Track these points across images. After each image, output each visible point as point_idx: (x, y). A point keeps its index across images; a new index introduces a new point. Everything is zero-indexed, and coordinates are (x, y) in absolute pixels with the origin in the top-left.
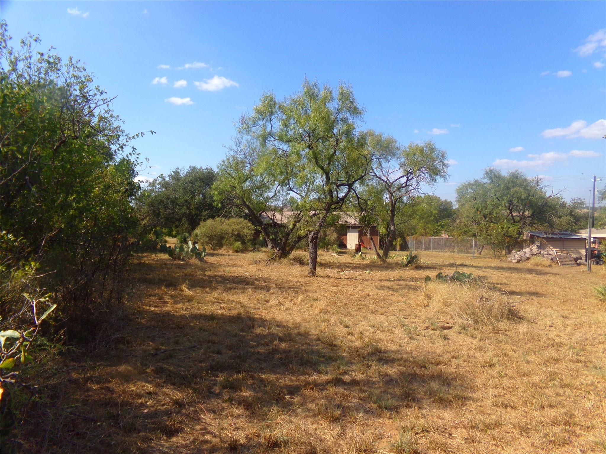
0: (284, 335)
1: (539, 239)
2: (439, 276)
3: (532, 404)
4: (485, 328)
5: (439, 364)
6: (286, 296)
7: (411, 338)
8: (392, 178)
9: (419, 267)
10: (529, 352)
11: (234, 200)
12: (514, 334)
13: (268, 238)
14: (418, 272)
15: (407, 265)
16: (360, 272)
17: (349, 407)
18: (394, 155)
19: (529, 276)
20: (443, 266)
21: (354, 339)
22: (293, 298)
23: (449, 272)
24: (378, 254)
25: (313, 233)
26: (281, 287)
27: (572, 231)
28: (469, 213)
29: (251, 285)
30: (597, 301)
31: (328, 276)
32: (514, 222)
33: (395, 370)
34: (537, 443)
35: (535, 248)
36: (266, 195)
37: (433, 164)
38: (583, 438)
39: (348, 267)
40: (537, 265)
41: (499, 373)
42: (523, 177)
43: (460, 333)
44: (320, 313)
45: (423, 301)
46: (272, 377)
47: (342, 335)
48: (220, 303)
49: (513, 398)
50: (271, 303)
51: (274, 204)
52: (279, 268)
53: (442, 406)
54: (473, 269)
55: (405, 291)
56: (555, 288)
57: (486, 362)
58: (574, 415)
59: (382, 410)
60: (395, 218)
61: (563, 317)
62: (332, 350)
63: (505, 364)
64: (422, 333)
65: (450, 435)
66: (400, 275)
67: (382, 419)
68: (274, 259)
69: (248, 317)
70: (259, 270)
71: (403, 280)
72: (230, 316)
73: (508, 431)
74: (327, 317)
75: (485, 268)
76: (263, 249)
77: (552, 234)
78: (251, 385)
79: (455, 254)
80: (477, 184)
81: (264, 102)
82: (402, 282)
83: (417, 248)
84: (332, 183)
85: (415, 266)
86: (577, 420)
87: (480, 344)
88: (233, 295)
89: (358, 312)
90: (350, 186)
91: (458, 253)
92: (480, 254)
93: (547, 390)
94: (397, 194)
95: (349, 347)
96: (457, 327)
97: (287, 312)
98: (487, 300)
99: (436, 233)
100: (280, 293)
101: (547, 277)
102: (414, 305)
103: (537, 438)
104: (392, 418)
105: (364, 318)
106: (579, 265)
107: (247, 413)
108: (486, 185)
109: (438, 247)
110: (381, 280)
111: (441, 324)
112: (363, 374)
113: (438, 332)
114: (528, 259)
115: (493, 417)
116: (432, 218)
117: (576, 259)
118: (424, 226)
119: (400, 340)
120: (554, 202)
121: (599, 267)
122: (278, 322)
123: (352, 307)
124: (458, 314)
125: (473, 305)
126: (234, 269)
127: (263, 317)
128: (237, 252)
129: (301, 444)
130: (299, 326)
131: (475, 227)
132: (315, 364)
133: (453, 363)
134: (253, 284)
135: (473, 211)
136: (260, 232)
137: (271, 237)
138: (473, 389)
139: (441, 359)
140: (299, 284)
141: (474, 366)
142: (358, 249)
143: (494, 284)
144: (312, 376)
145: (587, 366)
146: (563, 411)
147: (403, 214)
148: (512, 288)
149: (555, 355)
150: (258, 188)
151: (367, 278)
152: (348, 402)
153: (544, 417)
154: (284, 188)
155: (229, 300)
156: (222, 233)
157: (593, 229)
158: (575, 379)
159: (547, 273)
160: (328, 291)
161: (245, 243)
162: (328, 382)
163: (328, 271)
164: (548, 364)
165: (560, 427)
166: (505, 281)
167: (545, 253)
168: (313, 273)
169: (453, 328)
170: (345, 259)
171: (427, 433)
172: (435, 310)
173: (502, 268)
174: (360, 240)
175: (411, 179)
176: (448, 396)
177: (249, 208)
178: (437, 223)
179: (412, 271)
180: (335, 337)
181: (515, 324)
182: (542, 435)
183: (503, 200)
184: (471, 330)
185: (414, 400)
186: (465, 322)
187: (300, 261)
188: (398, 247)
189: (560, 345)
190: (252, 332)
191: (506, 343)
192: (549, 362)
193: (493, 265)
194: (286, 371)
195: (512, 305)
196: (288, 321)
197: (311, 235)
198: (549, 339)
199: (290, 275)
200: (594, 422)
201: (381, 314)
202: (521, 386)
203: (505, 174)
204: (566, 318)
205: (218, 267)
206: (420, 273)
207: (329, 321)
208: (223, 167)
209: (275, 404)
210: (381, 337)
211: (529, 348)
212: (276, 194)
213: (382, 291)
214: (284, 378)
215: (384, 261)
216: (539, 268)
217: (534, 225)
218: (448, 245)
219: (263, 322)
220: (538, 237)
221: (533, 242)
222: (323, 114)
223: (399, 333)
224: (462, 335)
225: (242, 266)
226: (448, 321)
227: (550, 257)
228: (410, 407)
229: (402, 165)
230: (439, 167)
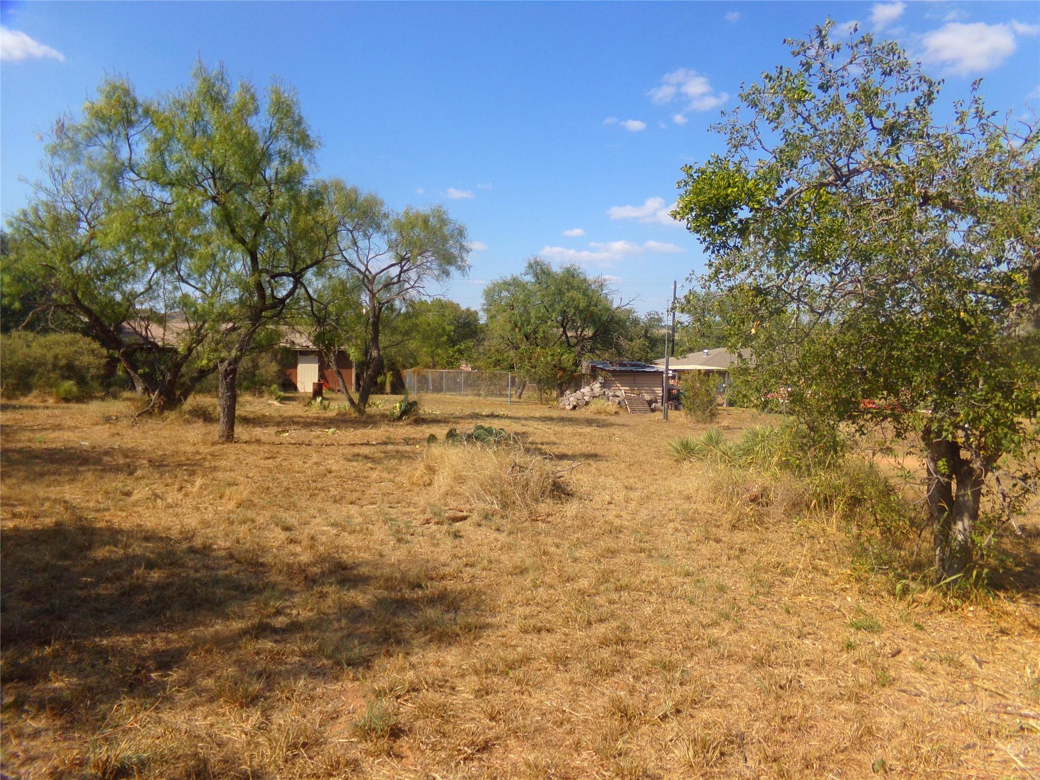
0: (159, 555)
1: (603, 373)
2: (451, 435)
3: (576, 620)
4: (518, 514)
5: (443, 578)
6: (170, 481)
7: (399, 540)
8: (374, 268)
9: (420, 421)
10: (579, 544)
11: (54, 296)
12: (559, 520)
13: (136, 372)
14: (419, 428)
15: (400, 418)
16: (317, 431)
17: (280, 673)
18: (378, 227)
19: (587, 430)
20: (462, 418)
21: (298, 549)
22: (184, 484)
23: (468, 427)
24: (351, 401)
25: (227, 362)
26: (159, 465)
27: (647, 360)
28: (503, 330)
29: (94, 464)
30: (671, 462)
31: (258, 442)
32: (569, 345)
33: (370, 597)
34: (578, 677)
35: (597, 386)
36: (128, 288)
37: (443, 245)
38: (638, 659)
39: (297, 423)
40: (600, 413)
41: (534, 581)
42: (581, 276)
43: (479, 525)
44: (238, 507)
45: (422, 476)
46: (126, 640)
47: (276, 544)
48: (13, 505)
49: (549, 617)
50: (135, 497)
51: (146, 306)
52: (160, 429)
53: (443, 646)
54: (508, 421)
55: (394, 462)
56: (620, 446)
57: (515, 568)
58: (628, 628)
59: (342, 669)
60: (381, 337)
61: (626, 488)
62: (255, 573)
63: (543, 567)
64: (419, 530)
65: (453, 689)
66: (387, 434)
67: (340, 684)
68: (150, 413)
69: (78, 529)
70: (113, 435)
71: (392, 443)
72: (35, 530)
73: (539, 667)
74: (250, 514)
75: (526, 419)
76: (127, 394)
77: (620, 365)
78: (75, 664)
79: (481, 398)
80: (515, 283)
81: (109, 96)
82: (390, 447)
83: (420, 389)
84: (261, 271)
85: (413, 418)
86: (632, 634)
87: (510, 539)
88: (48, 486)
89: (308, 503)
90: (297, 278)
91: (486, 396)
92: (520, 397)
93: (597, 598)
94: (384, 296)
95: (288, 565)
96: (475, 517)
97: (171, 510)
98: (522, 468)
99: (450, 364)
100: (157, 476)
101: (612, 430)
102: (407, 485)
103: (578, 671)
104: (358, 679)
105: (319, 511)
106: (653, 410)
107: (58, 723)
108: (529, 287)
109: (454, 387)
110: (354, 445)
111: (450, 514)
112: (312, 610)
113: (445, 527)
114: (587, 403)
115: (520, 649)
116: (445, 338)
117: (650, 403)
118: (433, 352)
119: (381, 545)
120: (623, 317)
121: (676, 413)
122: (148, 531)
123: (300, 493)
124: (478, 494)
125: (501, 479)
126: (52, 435)
127: (116, 526)
128: (67, 400)
129: (178, 758)
130: (193, 536)
131: (512, 353)
132: (220, 603)
133: (465, 575)
134: (98, 461)
135: (509, 327)
136: (118, 360)
137: (140, 371)
138: (493, 612)
139: (447, 570)
140: (198, 457)
141: (498, 576)
142: (318, 391)
143: (537, 443)
144: (212, 626)
145: (651, 556)
146: (615, 624)
147: (394, 330)
148: (562, 450)
149: (612, 545)
150: (109, 273)
151: (329, 442)
152: (280, 664)
153: (590, 637)
154: (168, 275)
155: (36, 498)
156: (30, 364)
157: (671, 359)
158: (635, 576)
159: (612, 425)
160: (256, 466)
161: (86, 383)
162: (244, 632)
163: (258, 432)
164: (602, 560)
165: (610, 649)
166: (553, 439)
167: (611, 394)
168: (229, 437)
169: (469, 519)
170: (293, 409)
171: (416, 693)
172: (441, 491)
173: (551, 419)
174: (322, 376)
175: (407, 270)
176: (454, 627)
177: (88, 312)
178: (453, 346)
179: (408, 428)
180: (264, 550)
181: (562, 503)
182: (585, 665)
183: (554, 311)
184: (497, 520)
185: (398, 642)
186: (488, 507)
187: (205, 416)
188: (388, 388)
189: (619, 530)
190: (86, 557)
191: (547, 534)
192: (603, 556)
193: (538, 415)
194: (157, 625)
195: (558, 475)
196: (170, 529)
197: (222, 368)
198: (606, 522)
199: (183, 442)
200: (653, 633)
201: (351, 503)
202: (562, 597)
203: (556, 268)
204: (631, 489)
205: (16, 432)
206: (421, 431)
207: (253, 521)
208: (23, 225)
209: (127, 693)
210: (348, 543)
211: (578, 539)
212: (151, 287)
213: (355, 464)
214: (153, 638)
215: (361, 412)
216: (602, 417)
217: (598, 352)
218: (472, 383)
219: (113, 535)
220: (602, 369)
221: (594, 378)
222: (240, 137)
223: (380, 533)
224: (483, 528)
225: (76, 427)
226: (462, 507)
227: (617, 400)
228: (391, 656)
229: (392, 246)
230: (455, 251)
